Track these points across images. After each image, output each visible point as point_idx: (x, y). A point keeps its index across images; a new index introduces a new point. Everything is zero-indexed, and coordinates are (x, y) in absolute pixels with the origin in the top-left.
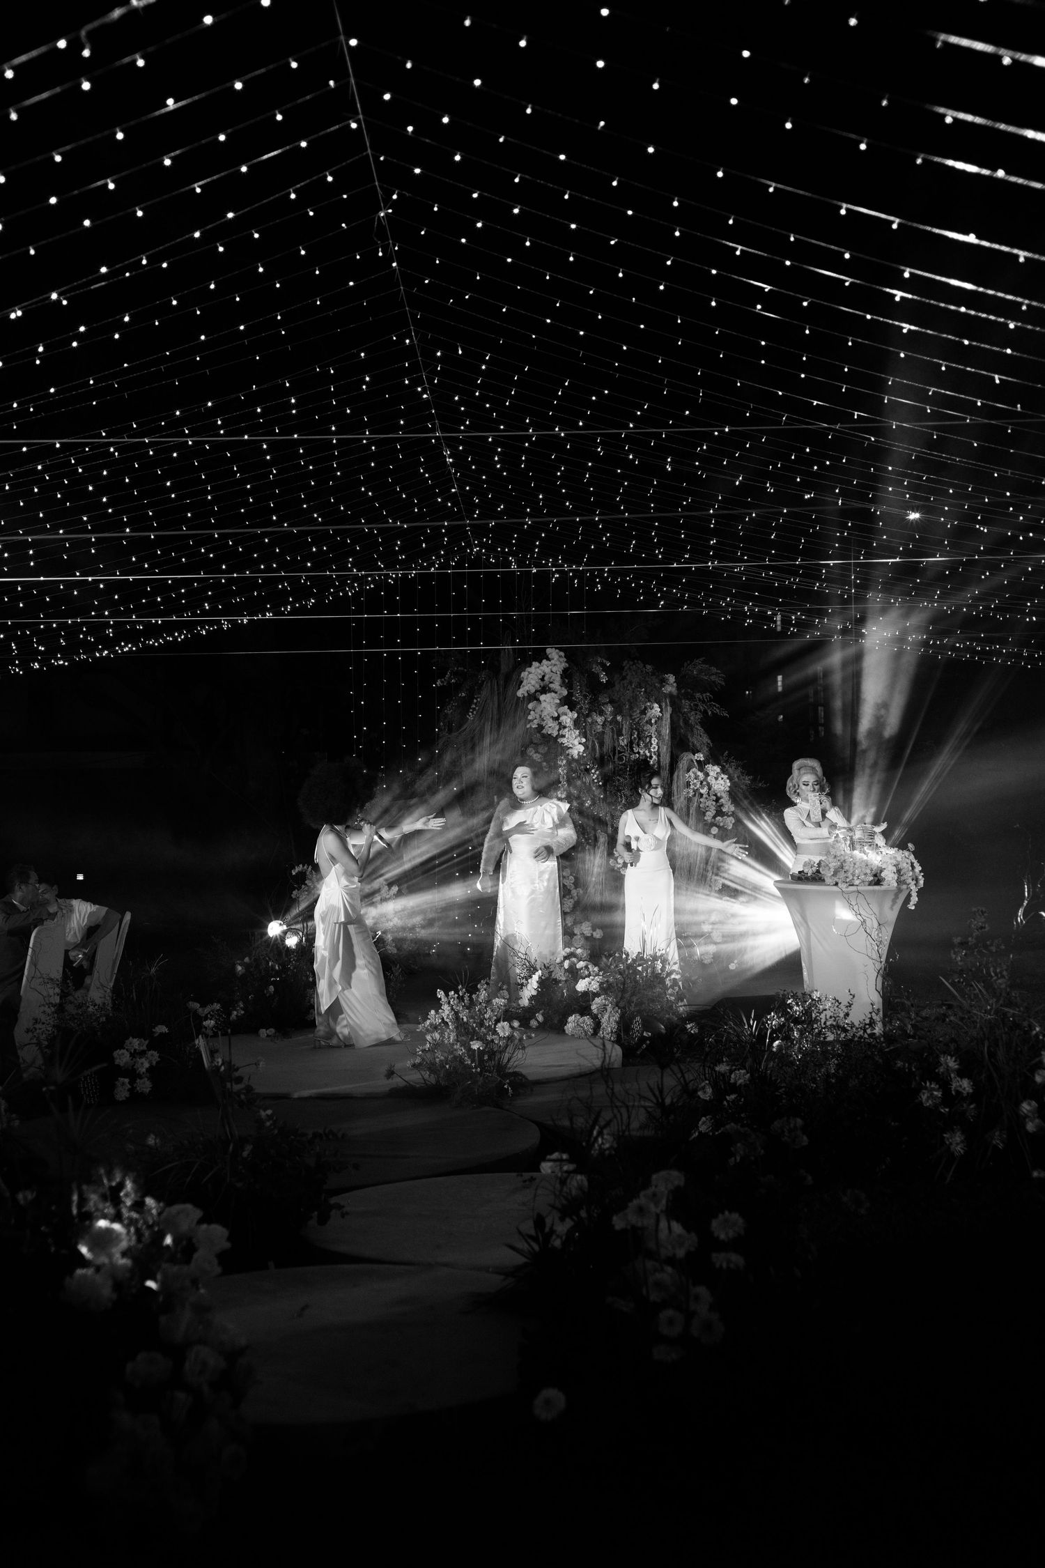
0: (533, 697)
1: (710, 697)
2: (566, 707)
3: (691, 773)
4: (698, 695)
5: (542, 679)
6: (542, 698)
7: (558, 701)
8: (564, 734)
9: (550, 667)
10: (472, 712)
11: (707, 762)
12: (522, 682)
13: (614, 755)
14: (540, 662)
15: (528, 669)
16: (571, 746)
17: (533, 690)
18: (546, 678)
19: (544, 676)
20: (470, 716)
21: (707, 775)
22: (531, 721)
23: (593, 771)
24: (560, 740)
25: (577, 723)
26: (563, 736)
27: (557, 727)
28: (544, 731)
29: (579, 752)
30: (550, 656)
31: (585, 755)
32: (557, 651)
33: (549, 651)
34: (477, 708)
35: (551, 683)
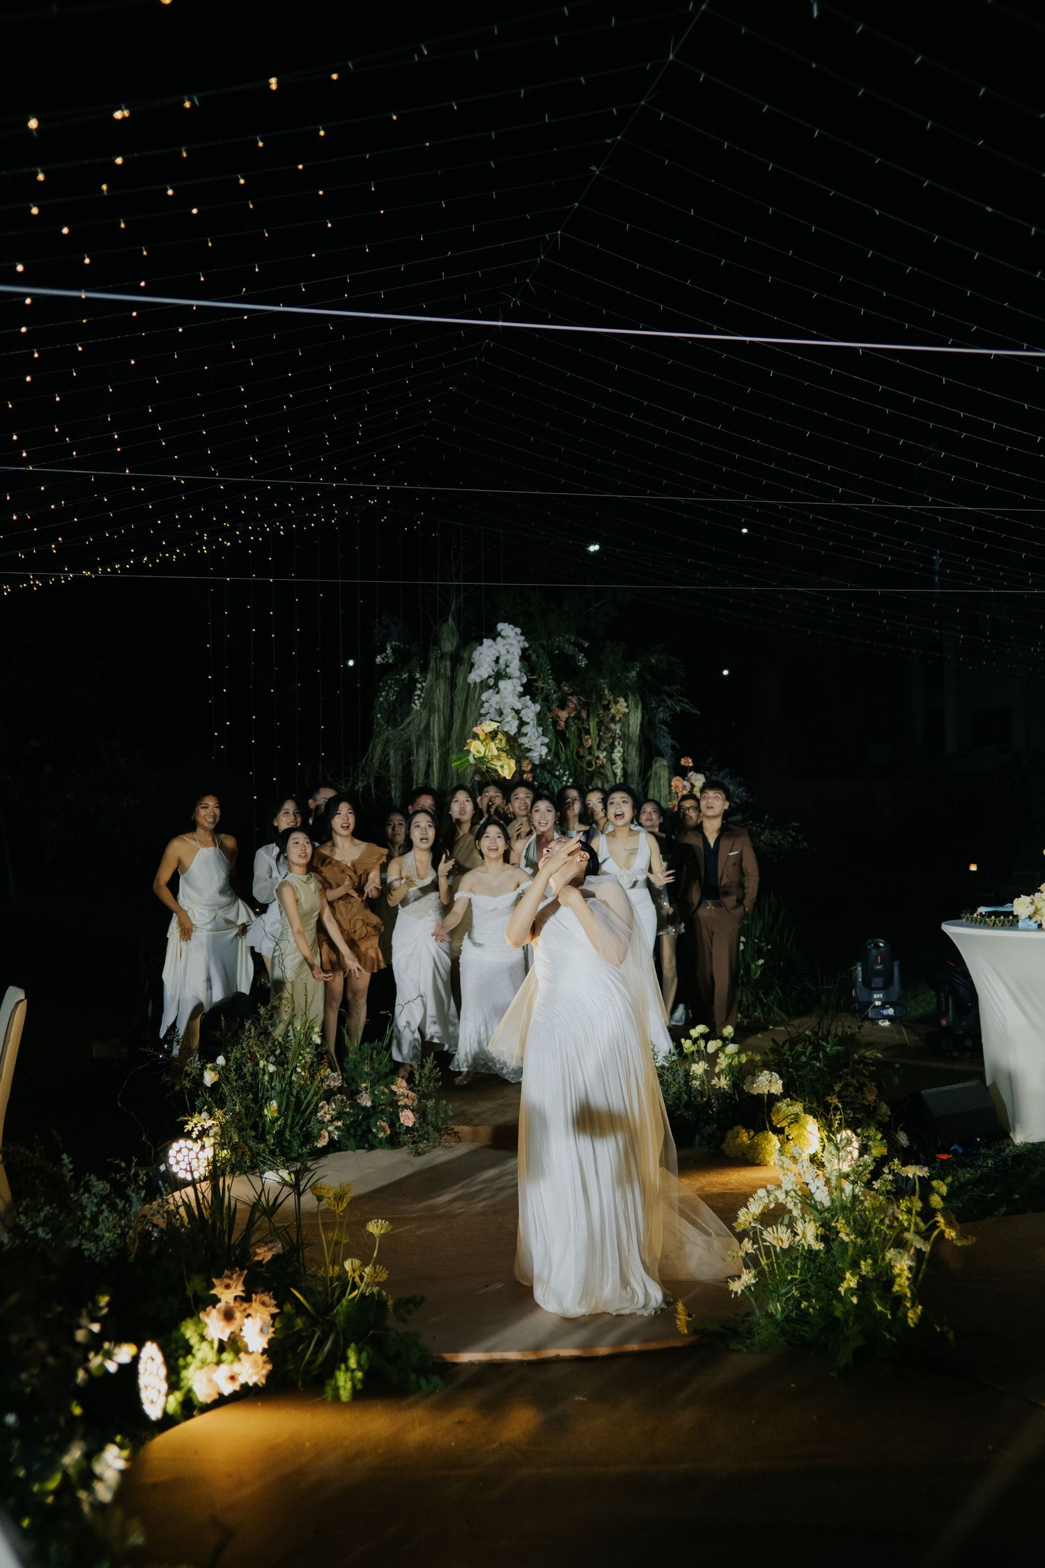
0: (484, 686)
1: (680, 690)
2: (528, 697)
3: (675, 783)
4: (666, 688)
5: (497, 661)
6: (502, 684)
7: (521, 689)
8: (525, 732)
9: (505, 647)
10: (417, 700)
11: (691, 769)
12: (472, 665)
13: (579, 758)
14: (492, 639)
15: (480, 649)
16: (533, 747)
17: (486, 676)
18: (502, 661)
19: (498, 658)
20: (416, 704)
23: (565, 778)
24: (522, 739)
25: (540, 717)
26: (524, 735)
27: (516, 723)
29: (541, 756)
30: (504, 634)
31: (549, 758)
32: (511, 626)
33: (501, 626)
34: (423, 695)
35: (507, 666)
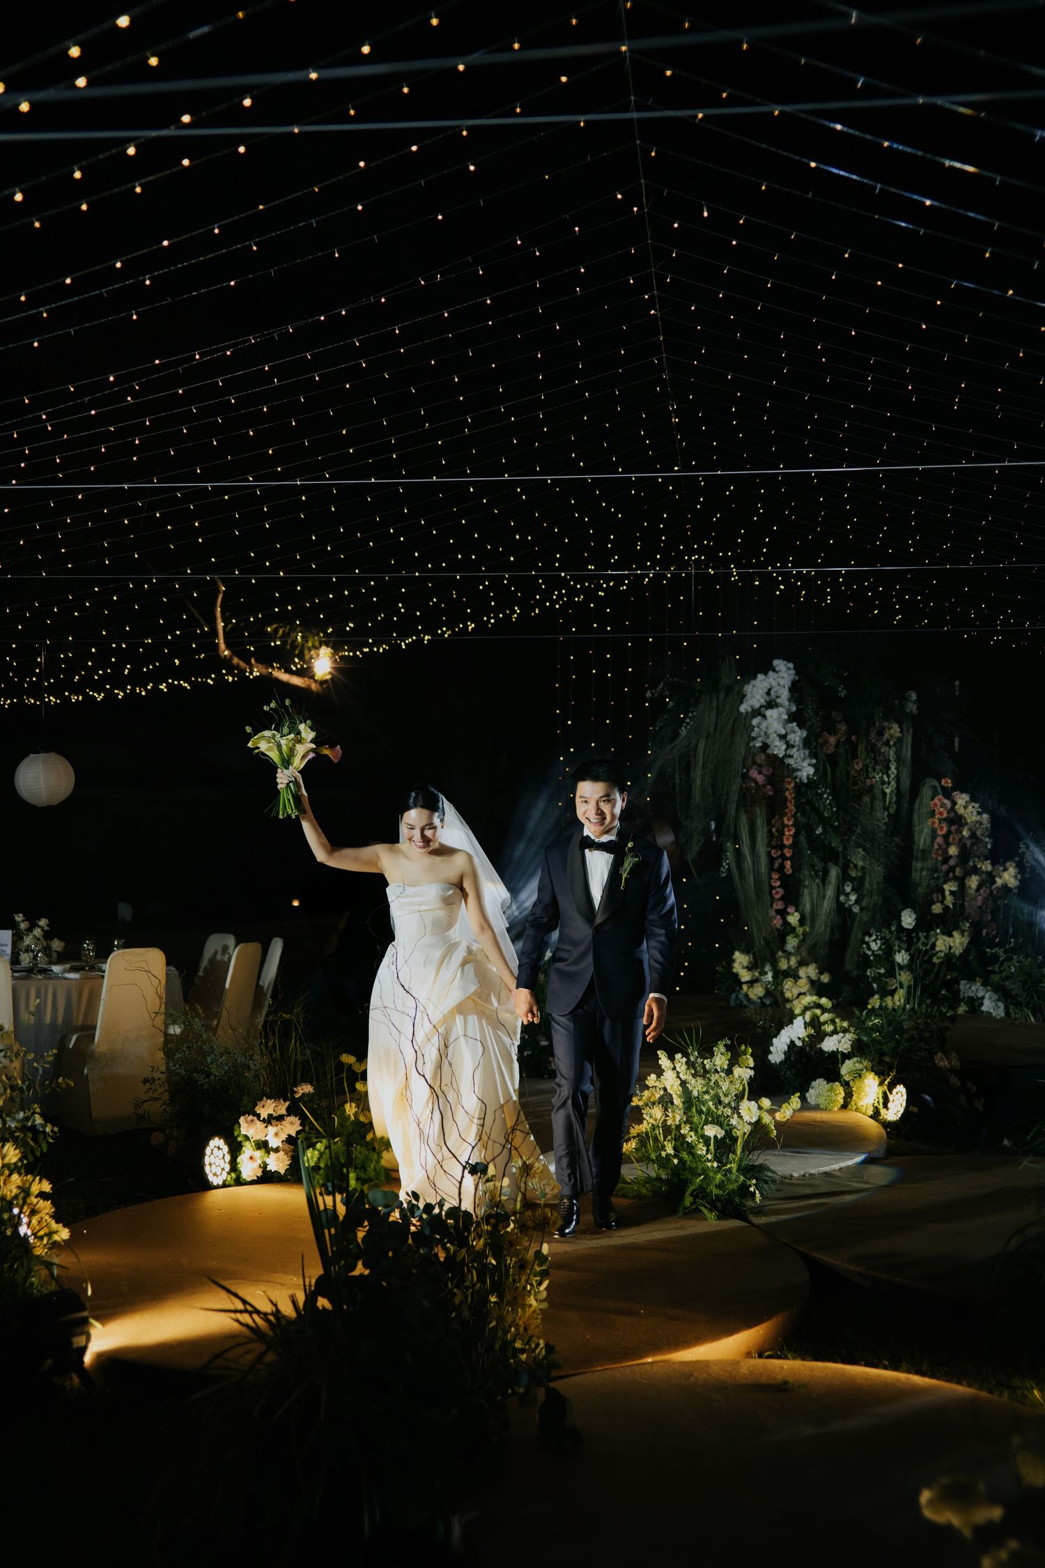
0: (758, 712)
2: (795, 724)
3: (936, 800)
5: (768, 693)
6: (769, 713)
7: (786, 717)
8: (792, 754)
9: (777, 680)
10: (686, 727)
11: (954, 789)
12: (745, 696)
13: (848, 779)
14: (766, 674)
15: (753, 682)
16: (800, 768)
17: (757, 705)
18: (772, 692)
19: (770, 690)
20: (682, 730)
21: (954, 803)
22: (754, 739)
23: (825, 796)
24: (788, 761)
25: (806, 743)
26: (791, 756)
27: (784, 747)
28: (769, 751)
29: (808, 775)
30: (777, 669)
31: (815, 778)
32: (785, 662)
33: (776, 662)
34: (692, 723)
35: (778, 697)
